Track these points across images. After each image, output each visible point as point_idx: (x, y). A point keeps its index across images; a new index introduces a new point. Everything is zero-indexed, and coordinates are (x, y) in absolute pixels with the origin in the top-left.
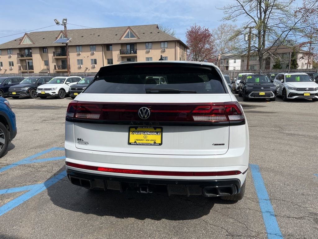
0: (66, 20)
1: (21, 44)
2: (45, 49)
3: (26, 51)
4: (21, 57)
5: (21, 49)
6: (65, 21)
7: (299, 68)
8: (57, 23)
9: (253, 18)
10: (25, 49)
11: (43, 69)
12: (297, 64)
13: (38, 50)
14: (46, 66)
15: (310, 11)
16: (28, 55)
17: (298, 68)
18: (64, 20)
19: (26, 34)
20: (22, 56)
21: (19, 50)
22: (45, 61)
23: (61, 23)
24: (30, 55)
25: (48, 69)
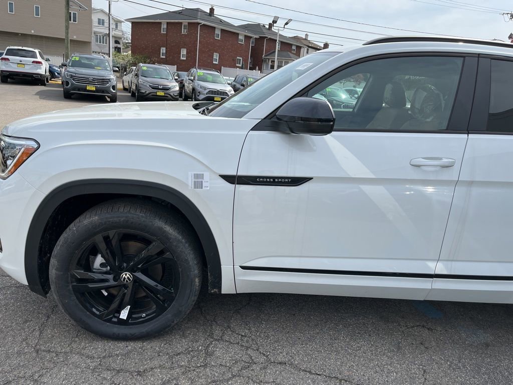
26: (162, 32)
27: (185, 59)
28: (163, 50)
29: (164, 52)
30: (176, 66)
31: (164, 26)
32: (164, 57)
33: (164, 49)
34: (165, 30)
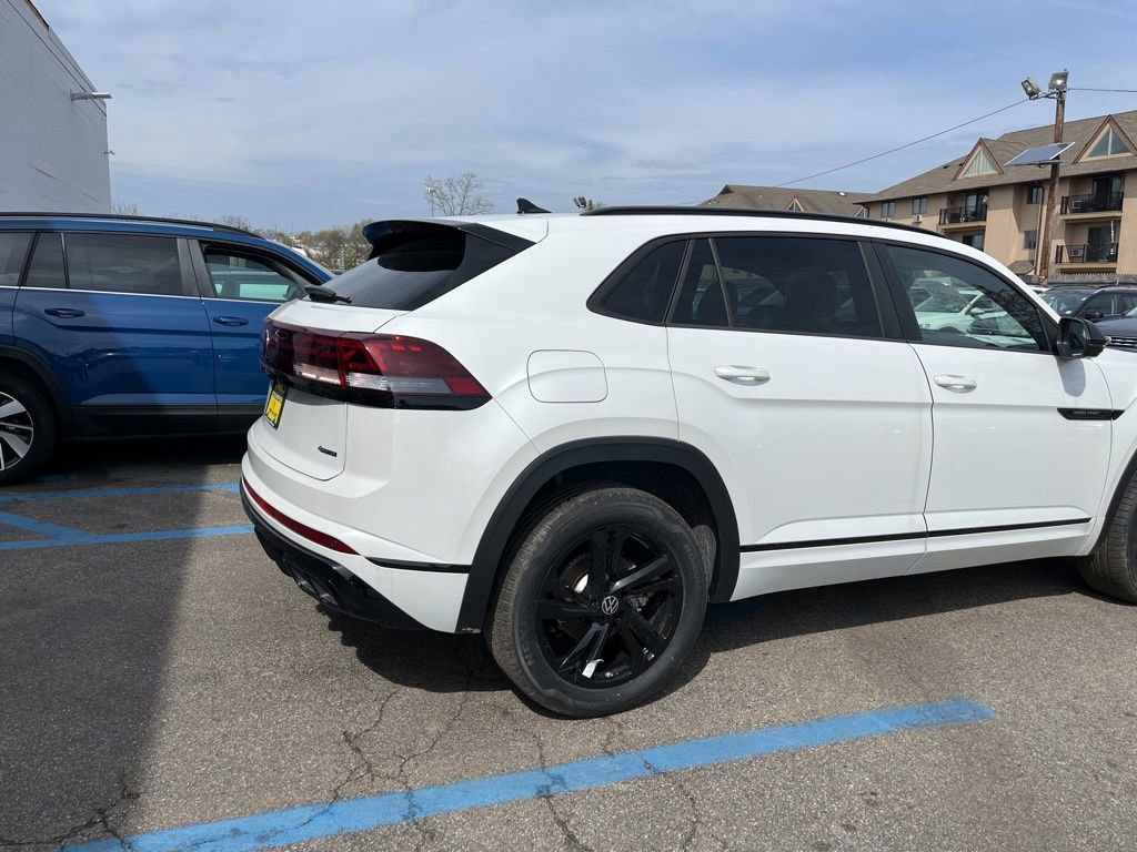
0: (1064, 76)
1: (960, 177)
2: (1035, 190)
3: (972, 201)
4: (951, 222)
5: (953, 196)
6: (1059, 82)
8: (1031, 94)
10: (967, 195)
11: (1016, 262)
13: (1010, 196)
14: (1027, 252)
16: (974, 214)
18: (1057, 76)
19: (981, 142)
20: (955, 218)
21: (949, 198)
22: (1027, 233)
23: (1045, 89)
24: (980, 214)
25: (1032, 262)
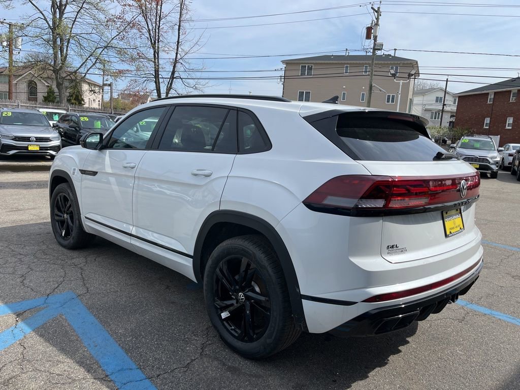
7: (86, 105)
9: (41, 13)
12: (83, 100)
15: (131, 25)
17: (84, 106)
26: (488, 102)
27: (511, 128)
28: (487, 120)
29: (488, 122)
30: (499, 136)
31: (491, 96)
32: (488, 127)
33: (489, 119)
34: (492, 100)
